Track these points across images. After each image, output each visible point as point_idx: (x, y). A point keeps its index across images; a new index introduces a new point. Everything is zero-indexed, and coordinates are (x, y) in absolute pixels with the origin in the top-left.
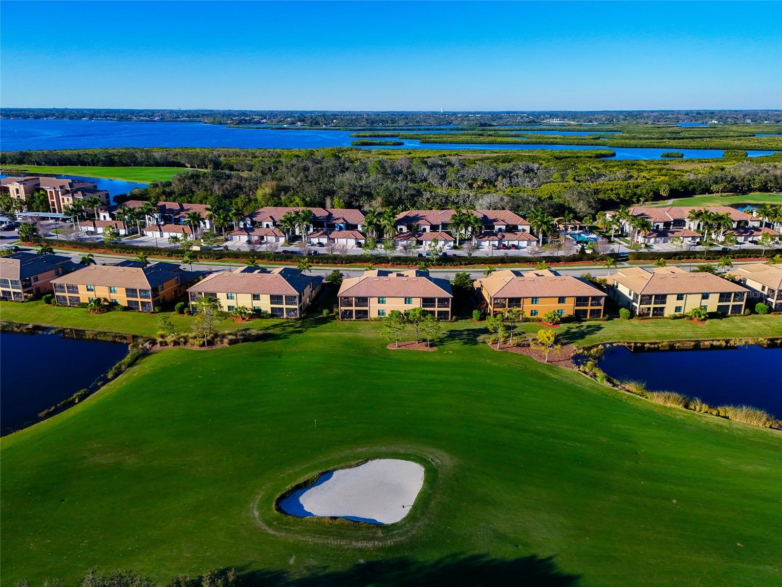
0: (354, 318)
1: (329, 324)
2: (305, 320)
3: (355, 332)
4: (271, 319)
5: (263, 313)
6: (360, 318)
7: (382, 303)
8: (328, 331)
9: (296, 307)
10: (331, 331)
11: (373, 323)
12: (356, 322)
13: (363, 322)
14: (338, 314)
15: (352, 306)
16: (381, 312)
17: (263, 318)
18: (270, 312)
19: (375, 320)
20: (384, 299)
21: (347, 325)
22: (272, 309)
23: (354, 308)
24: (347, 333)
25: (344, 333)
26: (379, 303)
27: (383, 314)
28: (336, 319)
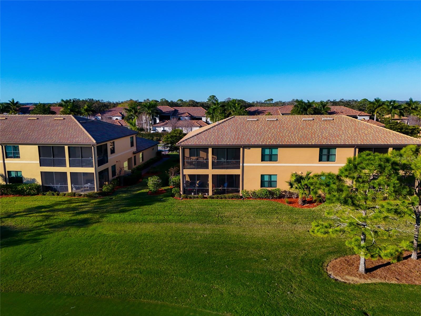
0: (210, 193)
1: (157, 206)
2: (108, 198)
3: (217, 223)
4: (39, 197)
5: (26, 184)
6: (223, 192)
7: (271, 160)
8: (150, 221)
9: (91, 170)
10: (157, 222)
11: (253, 202)
12: (215, 201)
13: (231, 201)
14: (178, 185)
15: (207, 168)
16: (266, 178)
17: (21, 193)
18: (39, 181)
19: (255, 196)
20: (274, 152)
21: (197, 207)
22: (43, 174)
23: (210, 172)
24: (198, 226)
25: (190, 226)
26: (263, 160)
27: (271, 183)
28: (173, 195)
